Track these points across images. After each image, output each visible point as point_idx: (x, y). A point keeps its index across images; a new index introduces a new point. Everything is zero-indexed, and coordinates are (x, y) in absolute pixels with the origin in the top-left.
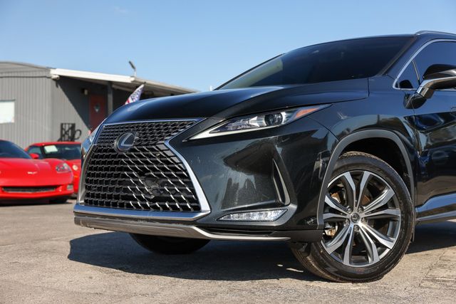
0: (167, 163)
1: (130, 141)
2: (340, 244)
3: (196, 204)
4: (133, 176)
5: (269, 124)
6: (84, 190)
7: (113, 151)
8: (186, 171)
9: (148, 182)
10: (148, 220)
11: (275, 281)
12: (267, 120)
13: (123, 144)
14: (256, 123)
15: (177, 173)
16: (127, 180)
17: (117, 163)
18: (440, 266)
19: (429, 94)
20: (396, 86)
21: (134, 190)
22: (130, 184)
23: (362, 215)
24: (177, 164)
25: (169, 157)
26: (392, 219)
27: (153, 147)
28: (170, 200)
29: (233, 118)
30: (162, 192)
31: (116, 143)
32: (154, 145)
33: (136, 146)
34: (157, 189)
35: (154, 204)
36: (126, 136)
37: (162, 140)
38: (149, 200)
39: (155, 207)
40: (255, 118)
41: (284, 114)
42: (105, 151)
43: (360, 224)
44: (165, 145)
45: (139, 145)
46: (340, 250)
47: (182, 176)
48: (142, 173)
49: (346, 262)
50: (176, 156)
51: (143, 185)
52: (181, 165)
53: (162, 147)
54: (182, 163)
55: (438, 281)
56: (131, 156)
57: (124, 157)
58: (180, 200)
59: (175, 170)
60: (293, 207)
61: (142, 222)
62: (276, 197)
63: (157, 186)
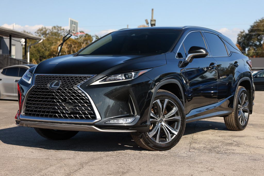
0: (79, 96)
1: (57, 84)
2: (155, 133)
3: (93, 116)
4: (59, 102)
5: (126, 78)
6: (25, 108)
7: (47, 89)
8: (89, 100)
9: (67, 105)
10: (68, 123)
11: (123, 151)
12: (125, 76)
13: (53, 86)
14: (121, 78)
15: (84, 101)
16: (55, 103)
17: (50, 95)
18: (194, 142)
19: (191, 61)
20: (177, 57)
21: (59, 109)
22: (57, 105)
23: (164, 119)
24: (84, 97)
25: (80, 93)
26: (177, 121)
27: (71, 88)
28: (79, 114)
29: (109, 75)
30: (75, 110)
31: (49, 85)
32: (72, 87)
33: (61, 87)
34: (72, 108)
35: (70, 115)
36: (54, 82)
37: (76, 85)
38: (68, 114)
39: (71, 117)
40: (120, 75)
41: (133, 74)
42: (42, 89)
43: (163, 124)
44: (77, 87)
45: (64, 87)
46: (155, 136)
47: (86, 103)
48: (65, 100)
49: (157, 141)
50: (83, 93)
51: (65, 106)
52: (86, 97)
53: (76, 88)
54: (87, 96)
55: (196, 149)
56: (59, 93)
57: (54, 93)
58: (85, 114)
59: (83, 99)
60: (138, 117)
61: (65, 124)
62: (130, 112)
63: (72, 107)
